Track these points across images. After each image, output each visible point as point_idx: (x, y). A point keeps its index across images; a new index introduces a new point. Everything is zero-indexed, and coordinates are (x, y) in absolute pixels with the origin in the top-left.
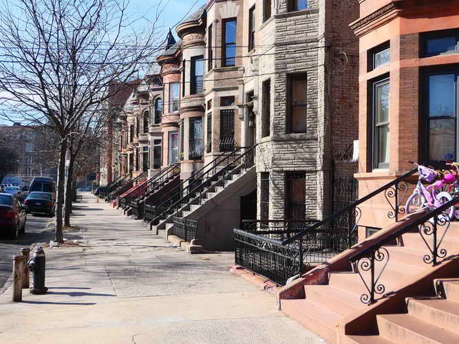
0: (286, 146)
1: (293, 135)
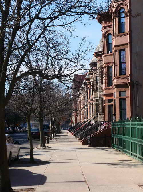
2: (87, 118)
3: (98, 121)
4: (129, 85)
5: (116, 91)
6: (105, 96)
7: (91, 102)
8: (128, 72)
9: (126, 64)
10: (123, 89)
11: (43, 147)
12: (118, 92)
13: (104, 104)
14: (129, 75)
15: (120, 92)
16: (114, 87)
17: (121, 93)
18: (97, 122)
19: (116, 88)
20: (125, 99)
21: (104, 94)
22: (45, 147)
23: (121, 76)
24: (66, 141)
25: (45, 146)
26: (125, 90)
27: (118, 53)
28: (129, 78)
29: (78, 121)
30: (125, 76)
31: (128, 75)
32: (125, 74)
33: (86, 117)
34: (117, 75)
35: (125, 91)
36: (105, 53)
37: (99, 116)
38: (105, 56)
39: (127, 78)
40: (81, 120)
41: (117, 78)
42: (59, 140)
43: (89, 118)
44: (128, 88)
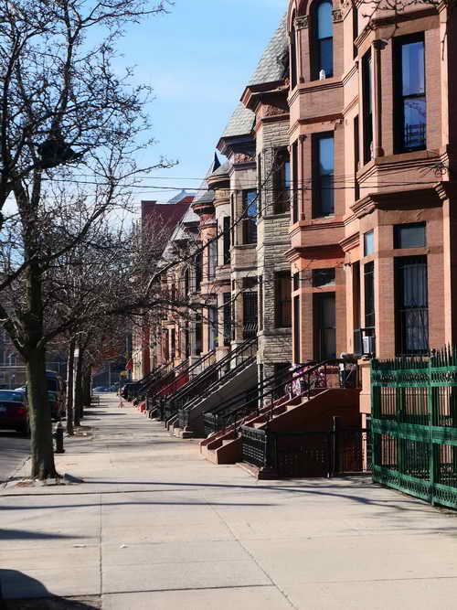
0: (274, 340)
1: (281, 329)
2: (199, 351)
3: (258, 362)
4: (442, 195)
5: (376, 222)
6: (300, 256)
7: (220, 291)
8: (439, 138)
9: (430, 103)
10: (414, 216)
11: (44, 477)
12: (389, 230)
13: (296, 289)
14: (443, 150)
15: (397, 229)
16: (372, 205)
17: (404, 233)
18: (256, 365)
19: (376, 211)
20: (422, 260)
21: (297, 249)
22: (53, 481)
23: (401, 157)
24: (130, 438)
25: (55, 475)
26: (422, 219)
27: (387, 53)
28: (446, 163)
29: (155, 361)
30: (421, 154)
31: (438, 150)
32: (423, 147)
33: (193, 347)
34: (386, 154)
35: (423, 224)
36: (302, 80)
37: (262, 340)
38: (302, 91)
39: (433, 161)
40: (167, 358)
41: (383, 167)
42: (103, 437)
43: (205, 351)
44: (437, 209)
